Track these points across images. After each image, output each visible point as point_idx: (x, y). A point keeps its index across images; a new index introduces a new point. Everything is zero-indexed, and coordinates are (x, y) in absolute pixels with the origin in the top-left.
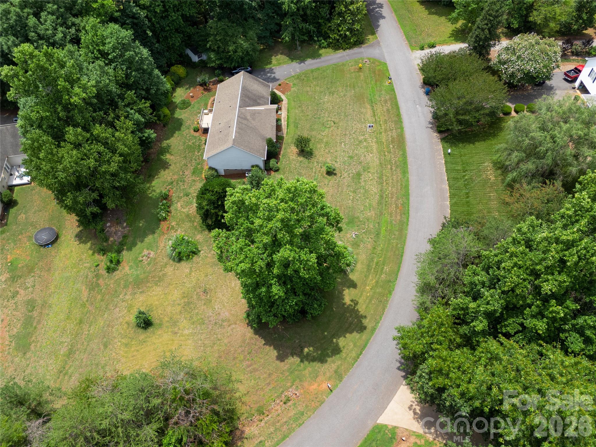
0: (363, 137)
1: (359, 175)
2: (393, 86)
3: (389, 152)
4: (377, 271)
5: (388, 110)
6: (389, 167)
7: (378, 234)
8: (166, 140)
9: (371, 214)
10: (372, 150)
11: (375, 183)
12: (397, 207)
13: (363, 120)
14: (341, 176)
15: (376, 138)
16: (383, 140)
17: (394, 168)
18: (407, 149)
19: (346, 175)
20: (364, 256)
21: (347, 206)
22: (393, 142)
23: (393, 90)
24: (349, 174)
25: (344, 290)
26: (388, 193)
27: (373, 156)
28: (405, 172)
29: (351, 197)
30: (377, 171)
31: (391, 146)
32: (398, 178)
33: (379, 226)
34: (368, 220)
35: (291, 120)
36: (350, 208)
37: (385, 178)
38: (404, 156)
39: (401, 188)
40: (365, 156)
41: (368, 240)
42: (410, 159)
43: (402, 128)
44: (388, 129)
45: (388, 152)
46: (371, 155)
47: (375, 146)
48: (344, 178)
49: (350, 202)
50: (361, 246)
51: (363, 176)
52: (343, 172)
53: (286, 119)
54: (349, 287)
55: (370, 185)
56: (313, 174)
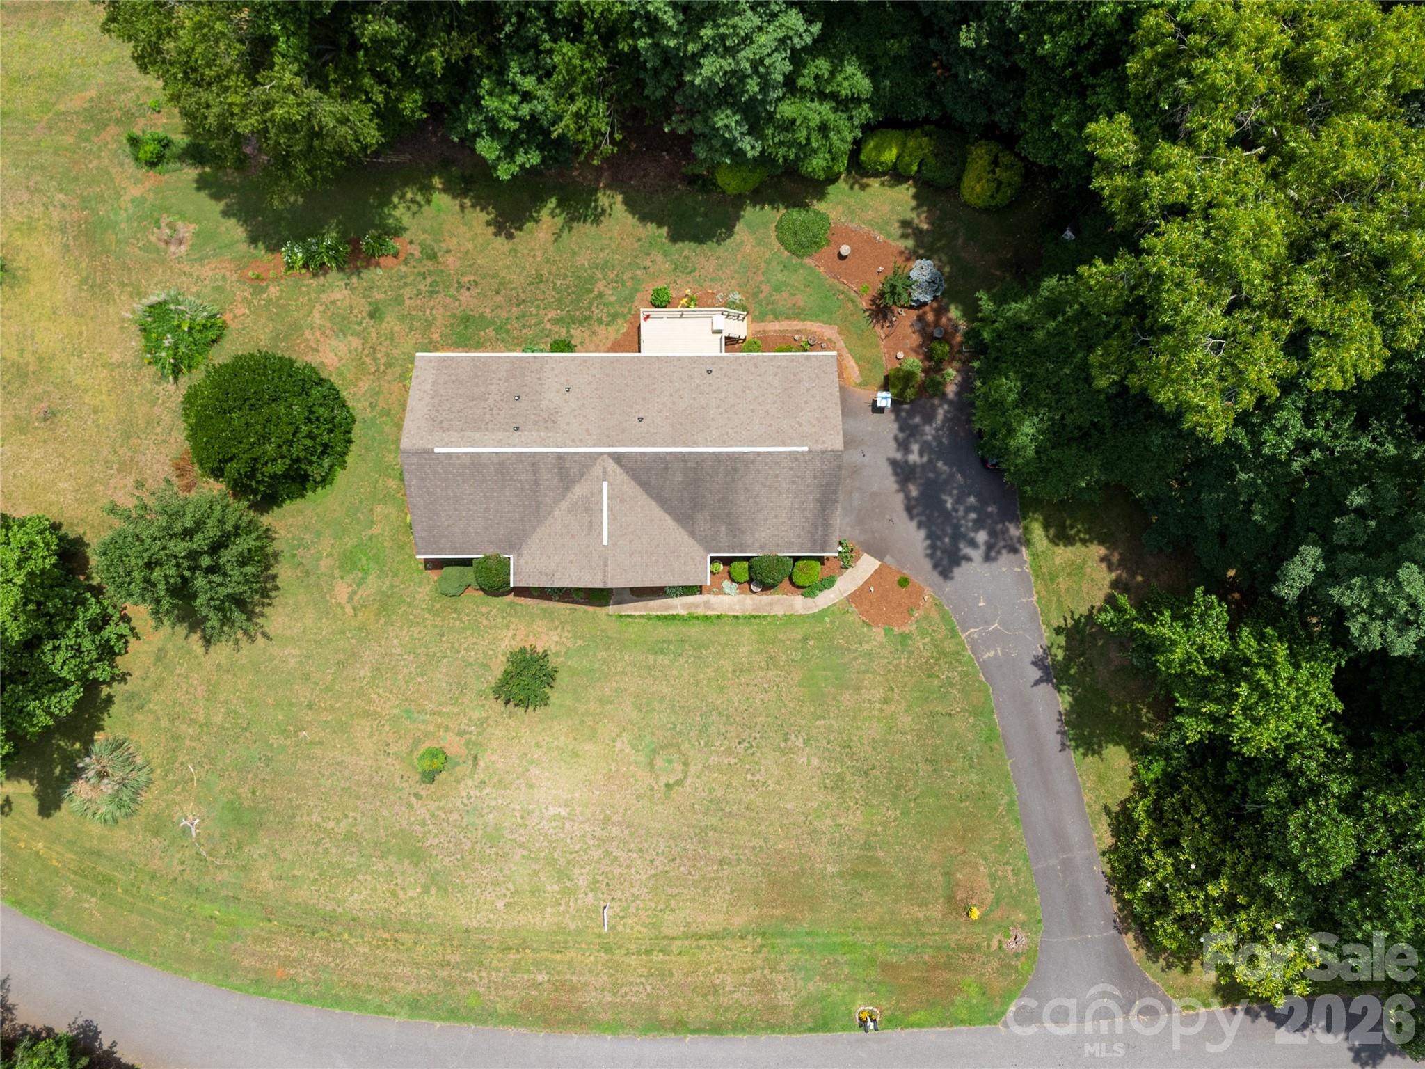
0: (582, 883)
1: (417, 855)
2: (844, 1029)
3: (516, 967)
4: (86, 877)
5: (715, 989)
6: (455, 958)
7: (197, 891)
8: (626, 202)
9: (265, 880)
10: (525, 907)
11: (382, 905)
12: (288, 962)
13: (670, 891)
14: (417, 796)
15: (579, 932)
16: (571, 954)
17: (444, 973)
18: (513, 1030)
19: (422, 812)
20: (125, 845)
21: (299, 807)
22: (561, 986)
23: (823, 1025)
24: (424, 824)
25: (32, 784)
26: (346, 942)
27: (495, 911)
28: (415, 1006)
29: (331, 824)
30: (429, 916)
31: (540, 978)
32: (399, 979)
33: (226, 898)
34: (244, 868)
35: (695, 630)
36: (293, 816)
37: (407, 938)
38: (485, 1016)
39: (355, 986)
40: (496, 883)
41: (175, 862)
42: (468, 1033)
43: (616, 1027)
44: (620, 978)
45: (518, 962)
46: (500, 904)
47: (544, 920)
48: (410, 806)
49: (315, 818)
50: (154, 841)
51: (411, 870)
52: (433, 806)
53: (700, 611)
54: (40, 796)
55: (374, 889)
56: (430, 706)
